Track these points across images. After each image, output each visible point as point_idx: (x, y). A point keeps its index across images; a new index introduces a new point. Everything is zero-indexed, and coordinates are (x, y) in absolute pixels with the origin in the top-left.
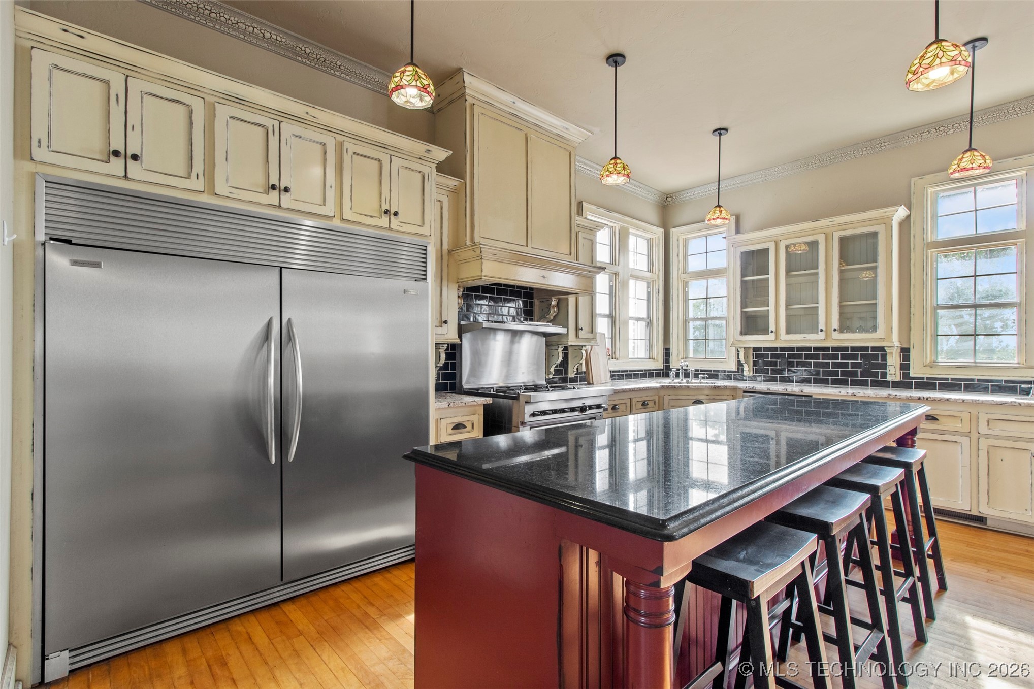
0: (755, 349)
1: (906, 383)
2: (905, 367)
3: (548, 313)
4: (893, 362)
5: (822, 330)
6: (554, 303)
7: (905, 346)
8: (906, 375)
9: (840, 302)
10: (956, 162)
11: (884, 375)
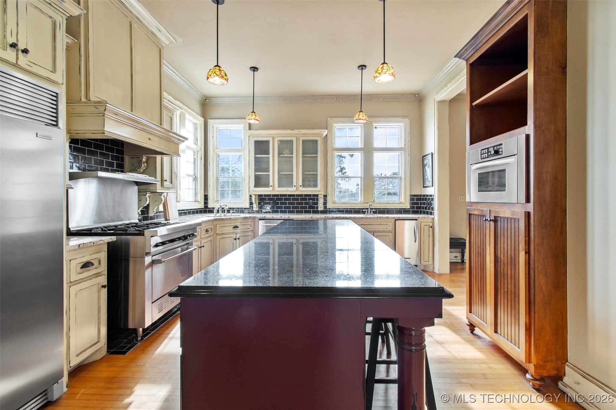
0: (259, 195)
1: (324, 212)
2: (325, 203)
3: (140, 167)
4: (321, 201)
5: (295, 186)
6: (144, 160)
7: (325, 194)
8: (325, 207)
9: (303, 172)
10: (357, 115)
11: (317, 208)
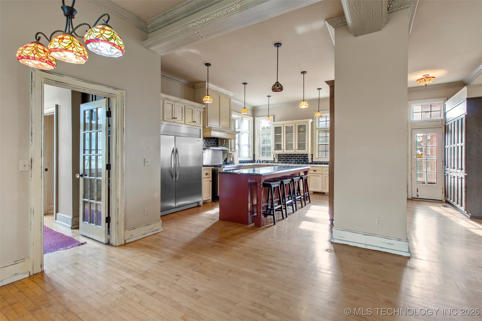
0: (278, 154)
1: (312, 163)
2: (312, 159)
3: (223, 144)
4: (310, 157)
5: (294, 149)
6: (225, 141)
7: (312, 154)
8: (312, 161)
9: (298, 142)
11: (308, 161)
